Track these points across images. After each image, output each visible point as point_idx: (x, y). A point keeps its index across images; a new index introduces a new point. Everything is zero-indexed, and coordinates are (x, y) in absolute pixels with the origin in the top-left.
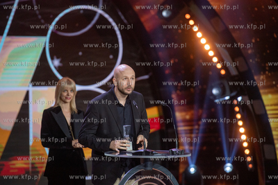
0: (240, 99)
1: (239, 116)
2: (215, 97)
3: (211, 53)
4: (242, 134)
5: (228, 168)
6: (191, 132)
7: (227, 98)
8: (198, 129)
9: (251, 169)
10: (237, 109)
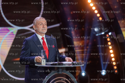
0: (110, 34)
1: (109, 43)
2: (96, 33)
3: (94, 8)
4: (112, 53)
5: (104, 73)
6: (83, 52)
7: (103, 33)
8: (87, 51)
9: (117, 73)
10: (109, 39)
